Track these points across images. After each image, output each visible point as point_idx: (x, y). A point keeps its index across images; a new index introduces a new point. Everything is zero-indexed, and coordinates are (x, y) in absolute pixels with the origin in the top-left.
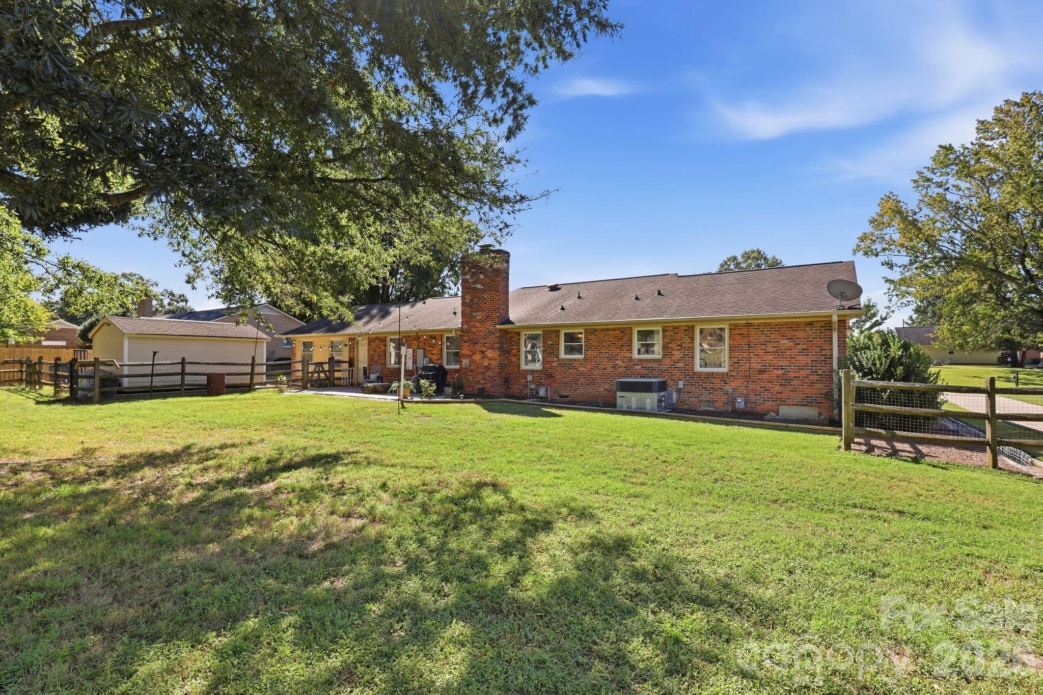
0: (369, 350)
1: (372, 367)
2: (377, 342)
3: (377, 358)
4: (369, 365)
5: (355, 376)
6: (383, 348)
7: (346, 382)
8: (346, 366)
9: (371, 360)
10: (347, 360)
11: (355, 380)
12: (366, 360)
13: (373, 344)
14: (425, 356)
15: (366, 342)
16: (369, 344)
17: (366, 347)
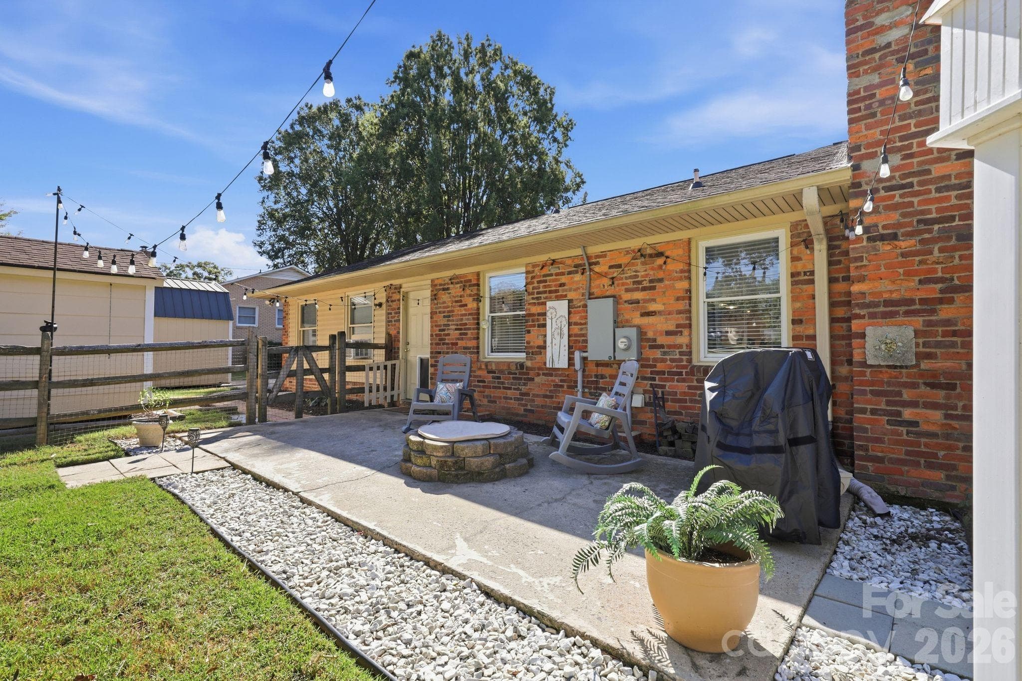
0: (433, 314)
1: (441, 359)
2: (456, 290)
3: (454, 334)
4: (435, 353)
5: (400, 381)
6: (472, 305)
7: (381, 398)
8: (379, 356)
9: (439, 340)
10: (381, 340)
11: (399, 393)
12: (427, 339)
13: (444, 297)
14: (618, 324)
15: (428, 293)
16: (434, 297)
17: (426, 307)
